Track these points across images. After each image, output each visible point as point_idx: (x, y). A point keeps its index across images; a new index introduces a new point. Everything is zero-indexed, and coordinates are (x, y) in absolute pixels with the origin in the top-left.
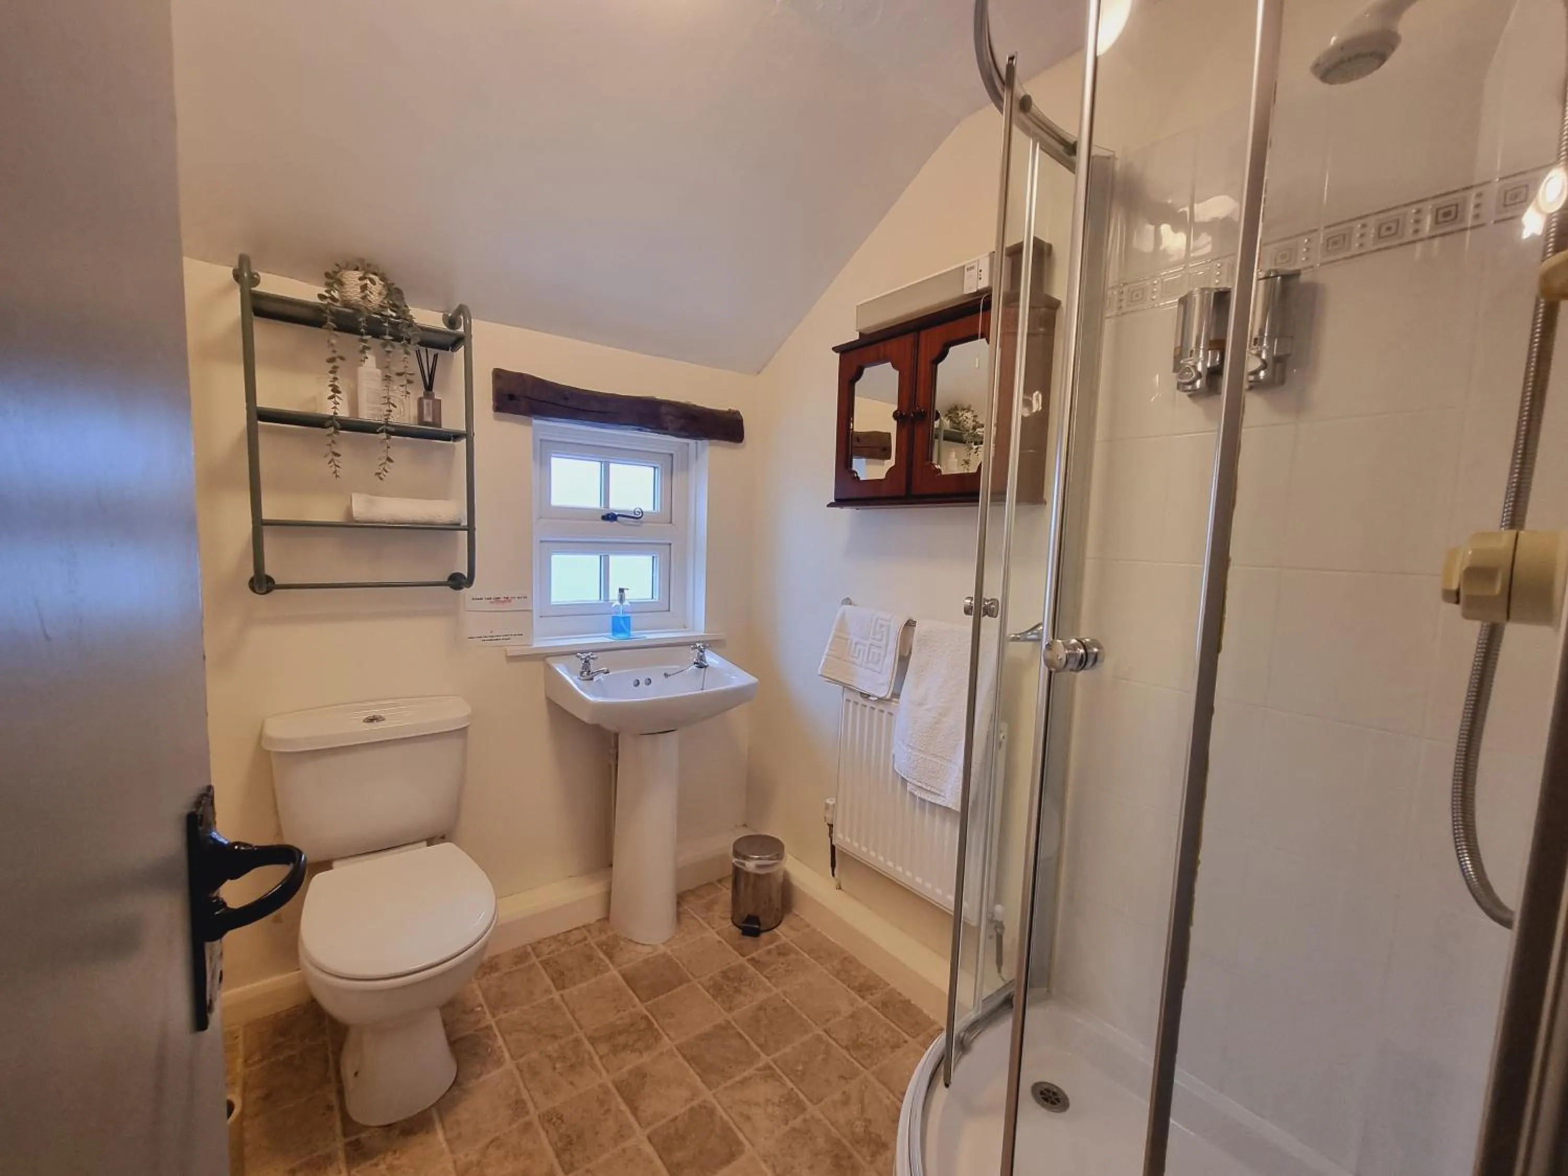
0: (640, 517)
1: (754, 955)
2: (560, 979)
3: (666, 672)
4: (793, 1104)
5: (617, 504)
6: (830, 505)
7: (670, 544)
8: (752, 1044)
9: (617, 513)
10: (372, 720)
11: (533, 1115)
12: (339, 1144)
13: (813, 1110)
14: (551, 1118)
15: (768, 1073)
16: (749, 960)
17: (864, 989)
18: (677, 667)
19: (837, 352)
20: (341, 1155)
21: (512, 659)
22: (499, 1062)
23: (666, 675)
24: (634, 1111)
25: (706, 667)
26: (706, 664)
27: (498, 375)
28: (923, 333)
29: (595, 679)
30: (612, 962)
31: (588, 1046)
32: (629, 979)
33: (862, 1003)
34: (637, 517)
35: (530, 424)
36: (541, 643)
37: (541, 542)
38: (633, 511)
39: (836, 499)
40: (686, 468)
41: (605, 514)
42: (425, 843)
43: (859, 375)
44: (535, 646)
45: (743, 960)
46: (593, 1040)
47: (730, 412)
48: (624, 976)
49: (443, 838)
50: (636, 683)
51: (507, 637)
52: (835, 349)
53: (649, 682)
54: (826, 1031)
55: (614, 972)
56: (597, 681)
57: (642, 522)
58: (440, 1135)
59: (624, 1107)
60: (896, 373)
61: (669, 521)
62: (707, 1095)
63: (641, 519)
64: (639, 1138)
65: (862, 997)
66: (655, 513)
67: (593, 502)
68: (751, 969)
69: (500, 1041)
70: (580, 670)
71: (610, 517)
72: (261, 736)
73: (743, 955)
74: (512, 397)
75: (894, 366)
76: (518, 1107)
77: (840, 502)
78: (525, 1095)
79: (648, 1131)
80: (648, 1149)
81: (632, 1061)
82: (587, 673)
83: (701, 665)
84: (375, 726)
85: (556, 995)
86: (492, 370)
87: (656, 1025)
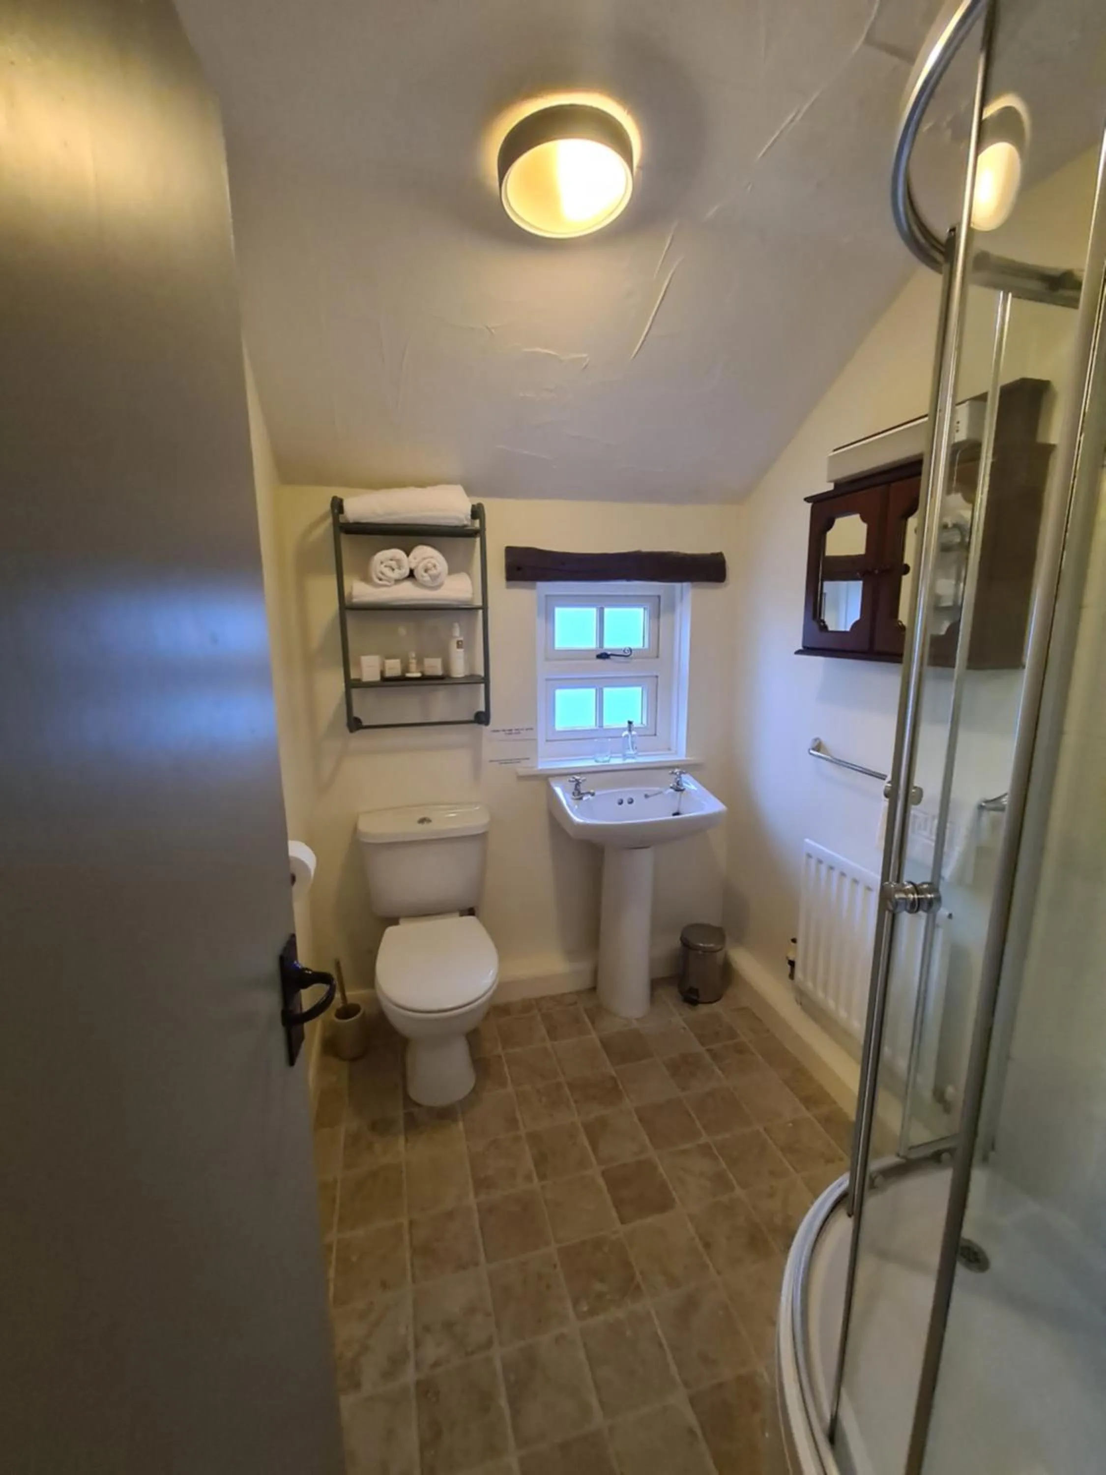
0: (630, 655)
1: (713, 1046)
2: (553, 1033)
3: (646, 793)
4: (720, 1181)
5: (609, 645)
6: (798, 652)
7: (657, 677)
8: (698, 1123)
9: (609, 653)
10: (423, 821)
11: (522, 1132)
12: (399, 1113)
13: (739, 1192)
14: (534, 1138)
15: (706, 1151)
16: (708, 1050)
17: (809, 1101)
18: (657, 789)
19: (808, 502)
20: (401, 1123)
21: (522, 778)
22: (503, 1084)
23: (646, 796)
24: (595, 1149)
25: (682, 790)
26: (682, 788)
27: (510, 551)
28: (893, 485)
29: (585, 798)
30: (594, 1028)
31: (567, 1090)
32: (605, 1044)
33: (805, 1113)
34: (626, 655)
35: (534, 588)
36: (544, 765)
37: (547, 680)
38: (623, 649)
39: (804, 647)
40: (672, 608)
41: (599, 653)
42: (458, 914)
43: (830, 525)
44: (540, 767)
45: (701, 1049)
46: (571, 1086)
47: (713, 554)
48: (602, 1042)
49: (471, 912)
50: (620, 802)
51: (518, 761)
52: (807, 500)
53: (631, 802)
54: (765, 1129)
55: (594, 1035)
56: (586, 800)
57: (632, 658)
58: (461, 1125)
59: (586, 1143)
60: (864, 526)
61: (655, 655)
62: (652, 1154)
63: (631, 656)
64: (595, 1171)
65: (808, 1108)
66: (645, 650)
67: (590, 643)
68: (707, 1058)
69: (506, 1069)
70: (573, 790)
71: (604, 656)
72: (355, 829)
73: (703, 1044)
74: (519, 569)
75: (864, 519)
76: (513, 1122)
77: (808, 650)
78: (518, 1116)
79: (603, 1167)
80: (601, 1182)
81: (596, 1111)
82: (578, 794)
83: (679, 789)
84: (425, 826)
85: (548, 1044)
86: (504, 549)
87: (621, 1087)
